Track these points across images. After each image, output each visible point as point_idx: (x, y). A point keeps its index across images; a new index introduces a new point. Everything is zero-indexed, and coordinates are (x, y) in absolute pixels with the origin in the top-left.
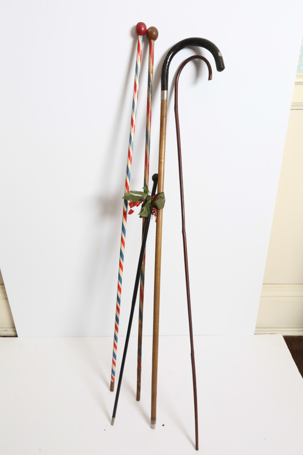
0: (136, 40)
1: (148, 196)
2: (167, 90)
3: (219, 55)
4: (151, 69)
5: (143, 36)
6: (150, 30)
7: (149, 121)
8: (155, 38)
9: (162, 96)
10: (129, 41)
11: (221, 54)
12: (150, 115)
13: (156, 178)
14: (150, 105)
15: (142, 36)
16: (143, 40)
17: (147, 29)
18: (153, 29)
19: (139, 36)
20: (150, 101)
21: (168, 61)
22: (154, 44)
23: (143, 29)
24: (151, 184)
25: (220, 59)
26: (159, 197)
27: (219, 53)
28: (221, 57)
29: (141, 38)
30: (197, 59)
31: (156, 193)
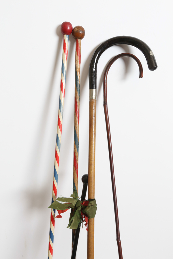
0: (61, 39)
1: (78, 201)
2: (96, 88)
3: (151, 54)
4: (79, 67)
5: (69, 35)
6: (76, 30)
7: (77, 121)
8: (82, 37)
9: (91, 94)
10: (54, 39)
11: (152, 53)
12: (78, 114)
13: (86, 180)
14: (78, 104)
15: (67, 36)
16: (69, 39)
17: (73, 28)
18: (79, 28)
19: (65, 35)
20: (78, 100)
21: (96, 59)
22: (80, 43)
23: (69, 28)
24: (80, 185)
25: (152, 59)
26: (90, 205)
27: (150, 52)
28: (153, 56)
29: (66, 37)
30: (126, 57)
31: (87, 198)
